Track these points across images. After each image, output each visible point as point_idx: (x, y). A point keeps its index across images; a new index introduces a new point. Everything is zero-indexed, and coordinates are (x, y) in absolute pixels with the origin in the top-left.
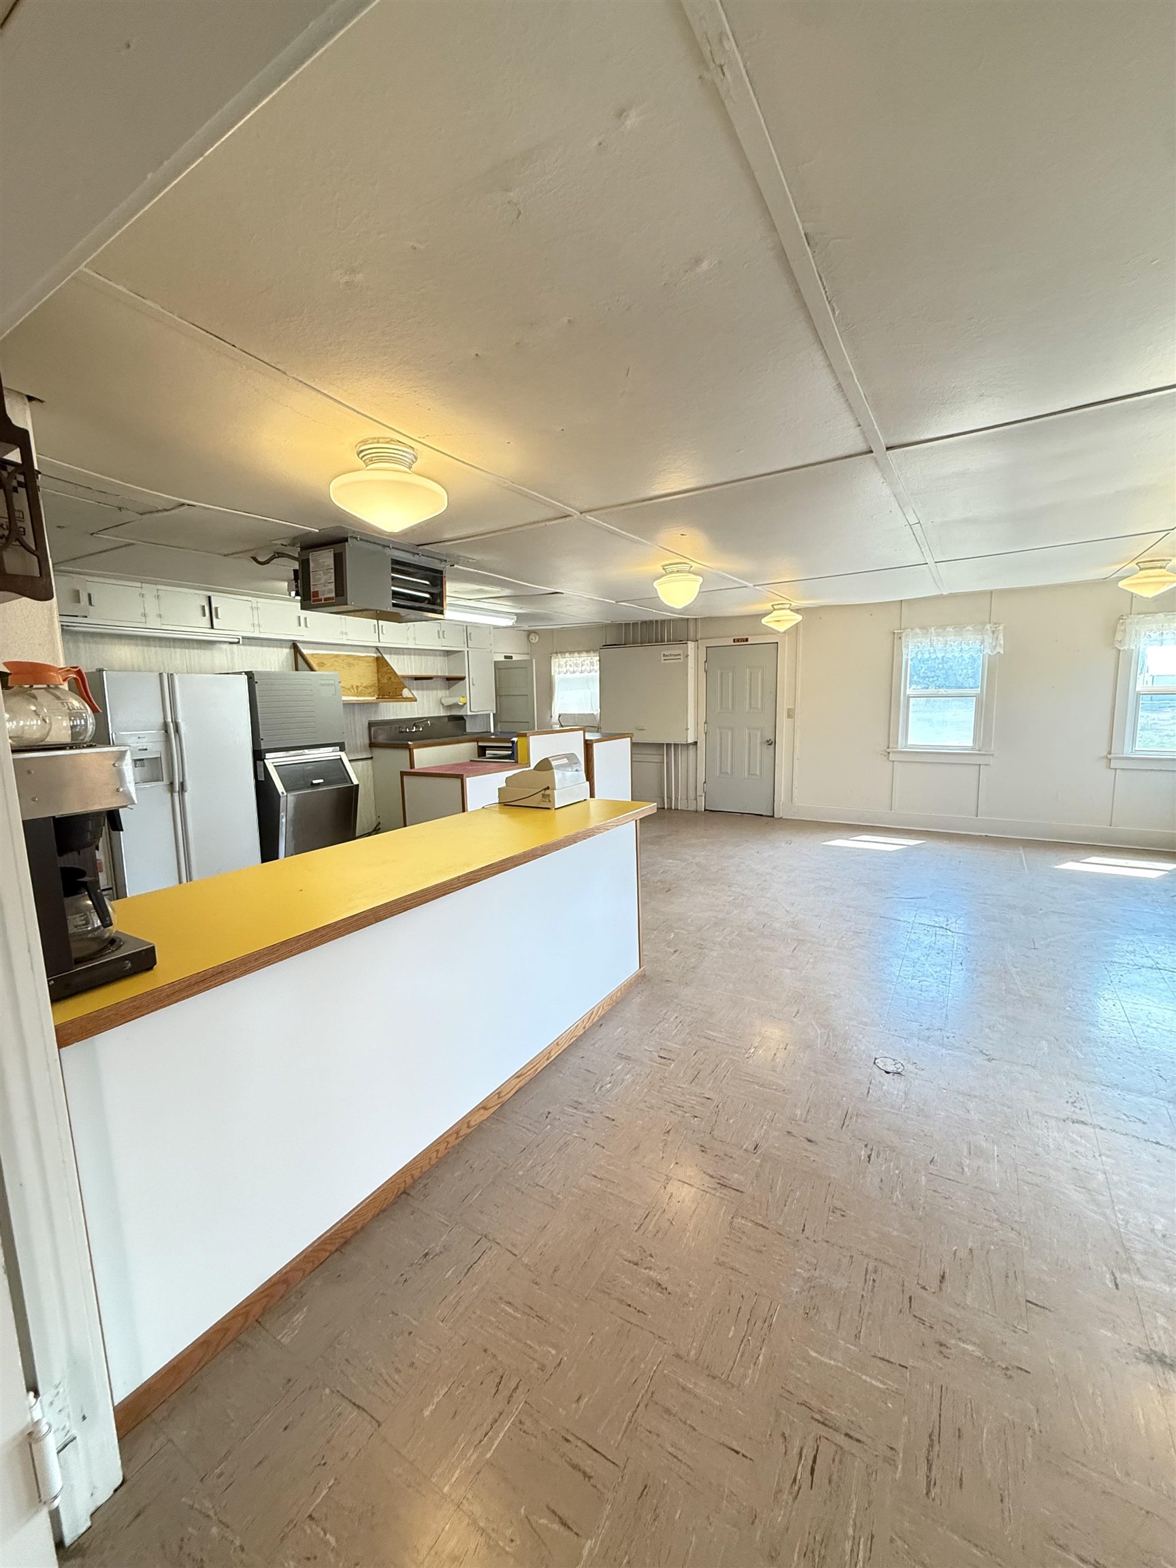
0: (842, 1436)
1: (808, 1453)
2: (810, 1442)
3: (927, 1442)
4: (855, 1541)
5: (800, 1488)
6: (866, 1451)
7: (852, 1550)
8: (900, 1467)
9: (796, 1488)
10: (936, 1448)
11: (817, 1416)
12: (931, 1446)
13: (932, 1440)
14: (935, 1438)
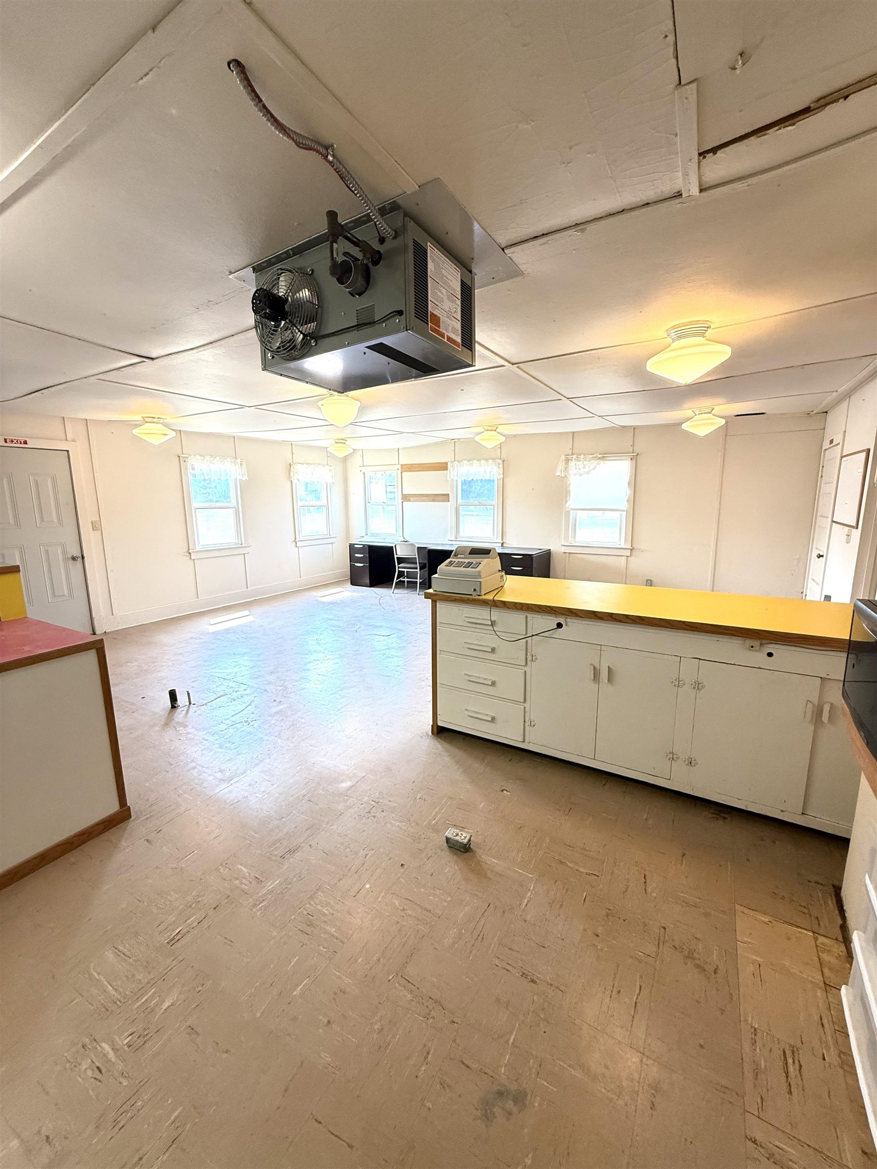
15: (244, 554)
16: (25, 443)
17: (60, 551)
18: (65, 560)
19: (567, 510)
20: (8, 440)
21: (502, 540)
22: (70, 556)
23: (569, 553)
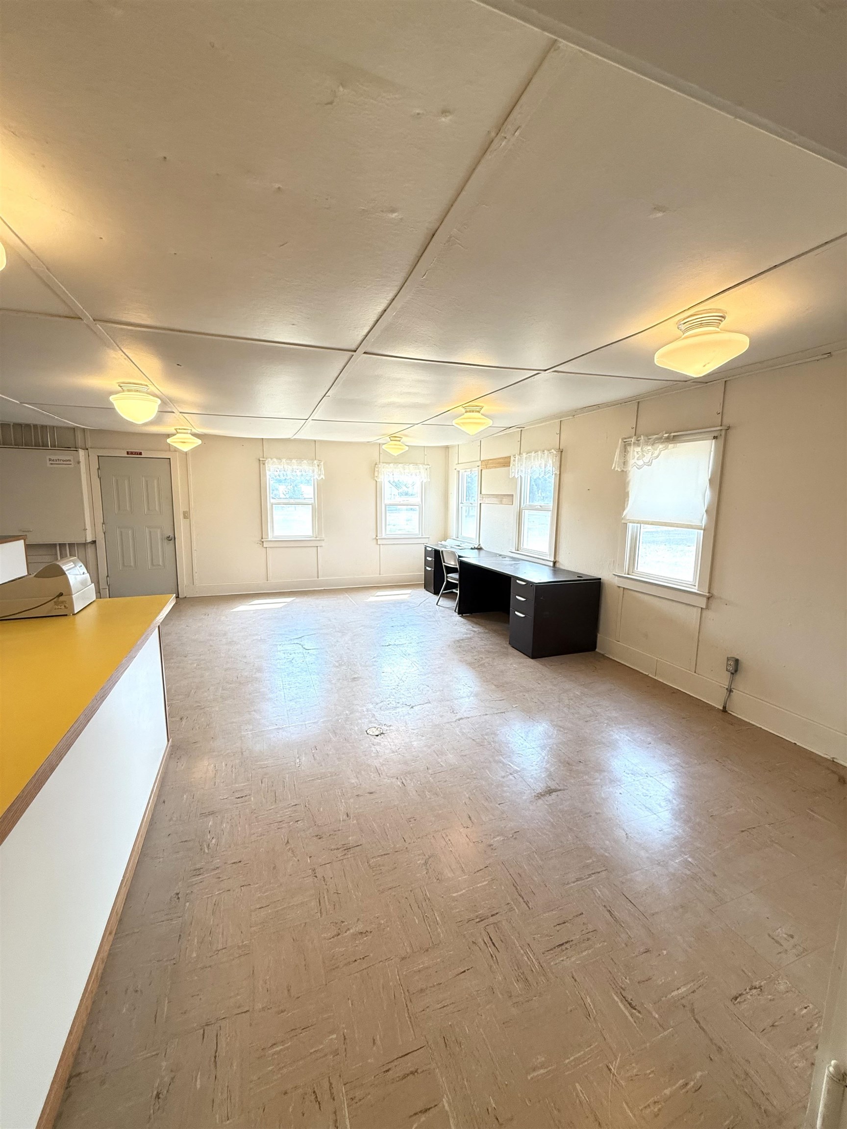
0: (491, 918)
1: (487, 939)
2: (484, 933)
3: (514, 889)
4: (526, 953)
5: (496, 957)
6: (501, 915)
7: (528, 958)
8: (516, 908)
9: (495, 958)
10: (518, 888)
11: (478, 920)
12: (517, 889)
13: (515, 887)
14: (515, 885)
15: (317, 547)
16: (141, 454)
17: (159, 531)
18: (162, 539)
19: (623, 521)
20: (129, 453)
21: (555, 558)
22: (166, 536)
23: (624, 588)
